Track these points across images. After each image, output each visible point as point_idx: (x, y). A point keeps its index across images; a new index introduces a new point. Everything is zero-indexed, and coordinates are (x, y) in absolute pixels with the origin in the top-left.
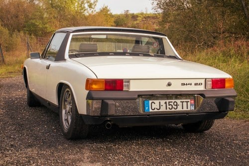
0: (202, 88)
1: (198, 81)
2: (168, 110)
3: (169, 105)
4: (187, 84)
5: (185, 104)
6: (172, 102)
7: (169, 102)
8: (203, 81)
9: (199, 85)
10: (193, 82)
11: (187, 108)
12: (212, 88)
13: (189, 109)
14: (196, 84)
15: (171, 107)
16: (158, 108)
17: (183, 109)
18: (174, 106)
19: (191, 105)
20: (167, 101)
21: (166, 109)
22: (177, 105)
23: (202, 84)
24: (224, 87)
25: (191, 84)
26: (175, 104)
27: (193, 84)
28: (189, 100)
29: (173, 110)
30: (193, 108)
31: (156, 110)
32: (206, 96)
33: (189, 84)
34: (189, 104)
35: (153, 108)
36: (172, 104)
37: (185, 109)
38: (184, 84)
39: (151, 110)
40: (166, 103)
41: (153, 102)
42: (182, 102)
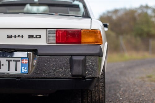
0: (42, 42)
1: (34, 33)
4: (15, 37)
5: (13, 64)
8: (43, 33)
9: (36, 37)
10: (26, 33)
11: (16, 70)
12: (57, 43)
13: (19, 71)
14: (31, 37)
17: (9, 70)
19: (22, 66)
23: (40, 36)
24: (79, 42)
25: (22, 37)
27: (26, 36)
30: (25, 70)
32: (40, 52)
33: (19, 36)
34: (19, 64)
37: (12, 71)
38: (11, 36)
42: (9, 61)
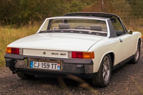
0: (66, 57)
1: (63, 53)
2: (43, 68)
3: (44, 65)
4: (55, 54)
6: (46, 64)
7: (44, 64)
8: (67, 53)
9: (64, 55)
12: (72, 58)
13: (56, 69)
14: (61, 54)
15: (45, 67)
16: (38, 66)
17: (52, 68)
18: (47, 66)
19: (58, 67)
20: (43, 63)
21: (42, 67)
22: (49, 66)
23: (65, 54)
26: (48, 65)
28: (57, 64)
29: (46, 68)
30: (59, 69)
31: (36, 67)
33: (56, 54)
34: (57, 66)
35: (35, 66)
36: (46, 65)
37: (54, 69)
38: (53, 54)
39: (33, 67)
40: (42, 64)
41: (35, 63)
42: (53, 64)
